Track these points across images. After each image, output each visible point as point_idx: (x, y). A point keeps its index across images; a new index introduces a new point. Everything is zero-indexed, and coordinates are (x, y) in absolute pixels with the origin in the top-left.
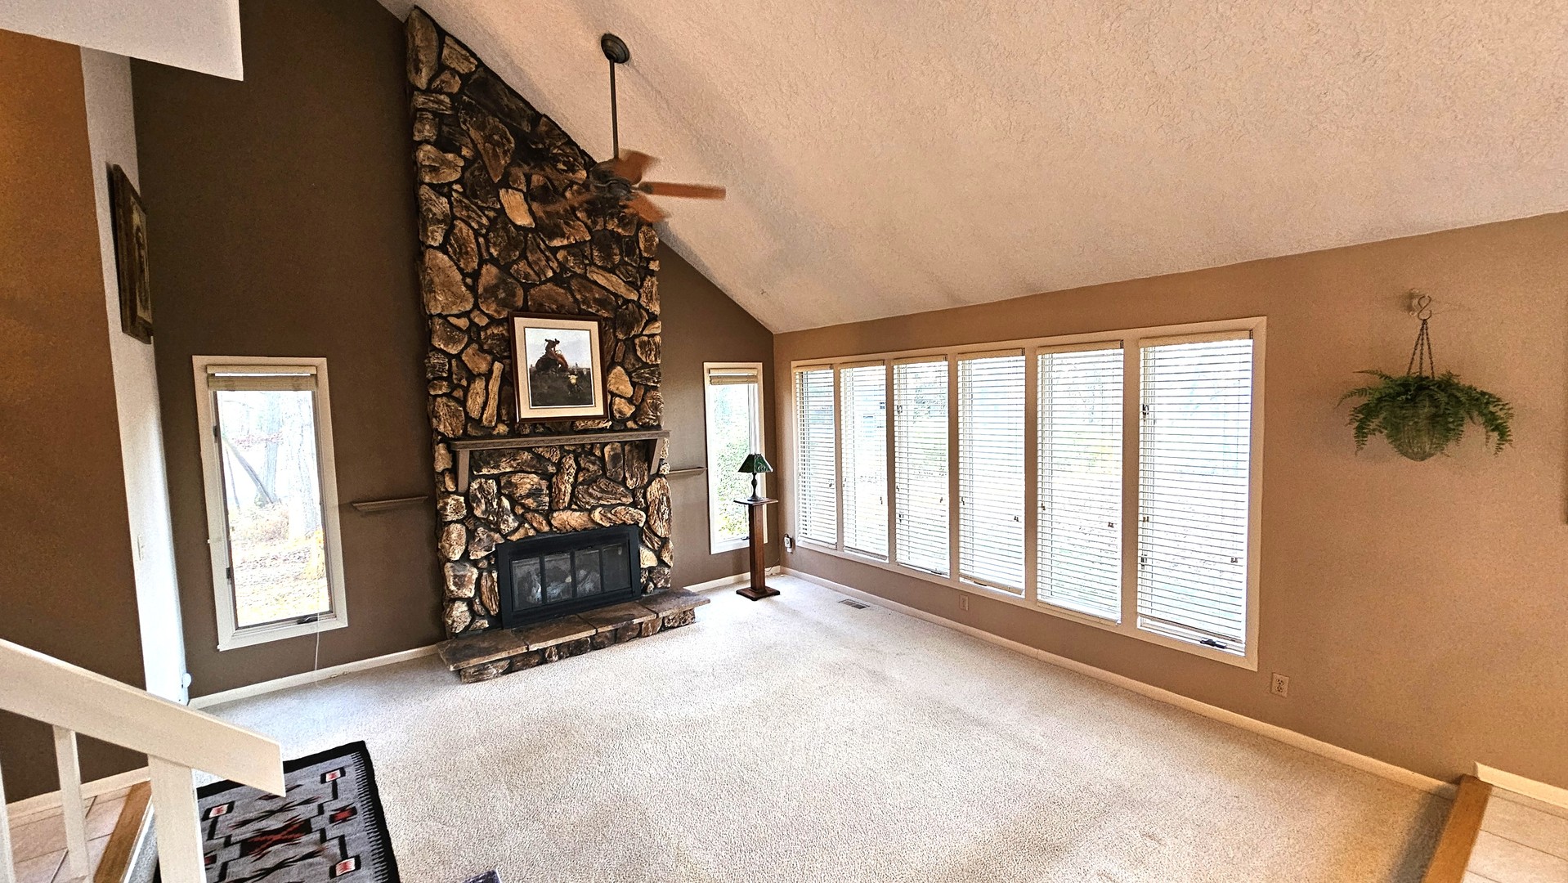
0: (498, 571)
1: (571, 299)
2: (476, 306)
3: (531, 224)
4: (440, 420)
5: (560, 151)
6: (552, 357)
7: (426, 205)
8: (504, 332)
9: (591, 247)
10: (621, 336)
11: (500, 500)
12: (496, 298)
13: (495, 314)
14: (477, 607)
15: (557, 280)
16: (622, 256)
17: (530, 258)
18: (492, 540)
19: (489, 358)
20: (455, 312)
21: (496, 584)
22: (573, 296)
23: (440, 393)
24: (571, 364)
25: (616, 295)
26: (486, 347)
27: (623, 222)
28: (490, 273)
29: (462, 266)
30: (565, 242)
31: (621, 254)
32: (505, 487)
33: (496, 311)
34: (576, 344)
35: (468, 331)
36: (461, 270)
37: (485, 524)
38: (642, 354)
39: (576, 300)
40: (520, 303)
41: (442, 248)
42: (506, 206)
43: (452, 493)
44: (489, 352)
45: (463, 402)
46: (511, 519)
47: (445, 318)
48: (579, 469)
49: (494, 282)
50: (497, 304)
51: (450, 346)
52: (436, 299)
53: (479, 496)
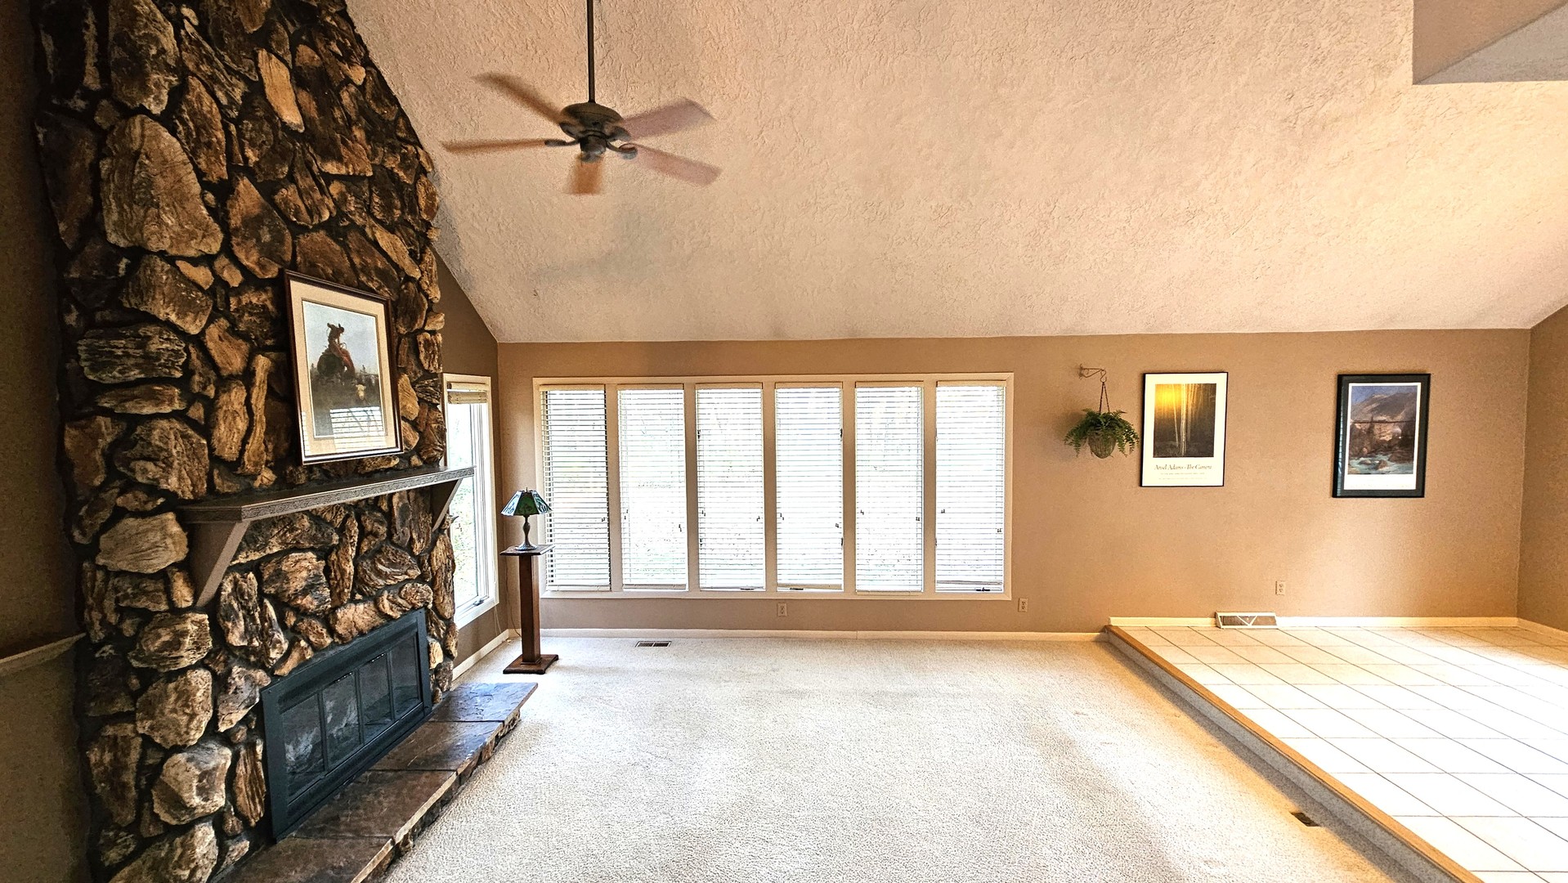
0: (263, 738)
1: (348, 263)
2: (227, 249)
3: (298, 126)
4: (170, 465)
5: (334, 23)
6: (335, 353)
7: (146, 26)
8: (268, 303)
9: (370, 187)
10: (403, 330)
11: (263, 607)
12: (259, 240)
13: (257, 269)
14: (232, 822)
15: (330, 227)
16: (403, 213)
17: (300, 183)
18: (254, 684)
19: (245, 347)
20: (192, 253)
21: (259, 764)
22: (351, 260)
23: (167, 409)
24: (358, 367)
25: (396, 266)
26: (242, 327)
27: (405, 164)
28: (247, 196)
29: (203, 166)
30: (343, 171)
31: (402, 210)
32: (271, 581)
33: (258, 263)
34: (361, 335)
35: (211, 292)
36: (200, 174)
37: (241, 658)
38: (426, 358)
39: (353, 264)
40: (288, 257)
41: (167, 119)
42: (266, 81)
43: (188, 609)
44: (245, 336)
45: (206, 429)
46: (280, 636)
47: (172, 260)
48: (363, 534)
49: (256, 211)
50: (260, 252)
51: (188, 319)
52: (160, 223)
53: (235, 605)
